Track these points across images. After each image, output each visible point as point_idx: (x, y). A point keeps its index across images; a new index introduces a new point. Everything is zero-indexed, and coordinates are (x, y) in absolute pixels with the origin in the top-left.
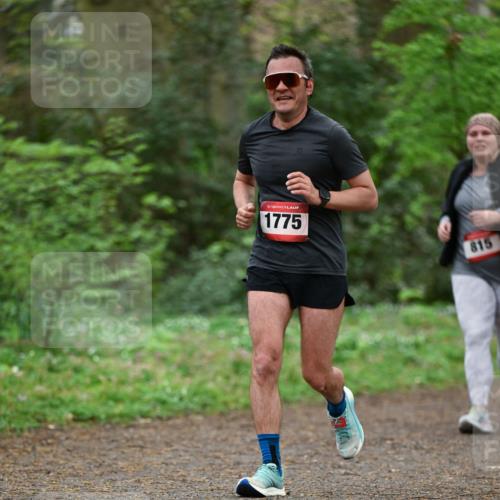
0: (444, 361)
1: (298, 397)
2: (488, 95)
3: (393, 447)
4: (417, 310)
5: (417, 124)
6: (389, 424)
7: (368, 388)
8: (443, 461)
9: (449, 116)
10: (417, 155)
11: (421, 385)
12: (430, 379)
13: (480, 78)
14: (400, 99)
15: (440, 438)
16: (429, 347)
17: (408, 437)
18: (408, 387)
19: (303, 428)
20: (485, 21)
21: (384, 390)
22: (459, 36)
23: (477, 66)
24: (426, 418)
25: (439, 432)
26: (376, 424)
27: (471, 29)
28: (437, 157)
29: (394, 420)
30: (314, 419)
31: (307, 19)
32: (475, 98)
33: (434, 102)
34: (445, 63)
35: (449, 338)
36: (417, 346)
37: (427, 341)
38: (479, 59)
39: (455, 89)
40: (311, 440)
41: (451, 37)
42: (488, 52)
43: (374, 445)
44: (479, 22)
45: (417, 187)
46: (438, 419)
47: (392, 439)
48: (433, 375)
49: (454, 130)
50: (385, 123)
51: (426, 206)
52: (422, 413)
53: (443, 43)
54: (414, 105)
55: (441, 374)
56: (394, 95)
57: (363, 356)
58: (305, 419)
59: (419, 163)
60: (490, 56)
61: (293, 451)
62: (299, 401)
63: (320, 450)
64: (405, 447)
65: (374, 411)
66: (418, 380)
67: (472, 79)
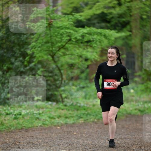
0: (47, 118)
1: (4, 129)
2: (61, 38)
3: (33, 144)
4: (39, 103)
5: (39, 47)
6: (31, 137)
7: (25, 127)
8: (48, 149)
9: (49, 45)
10: (40, 57)
11: (41, 126)
12: (43, 124)
13: (59, 33)
14: (34, 40)
15: (47, 142)
16: (43, 114)
17: (37, 142)
18: (37, 126)
19: (5, 139)
20: (60, 16)
21: (30, 127)
22: (52, 20)
23: (58, 30)
24: (42, 136)
25: (46, 140)
26: (27, 138)
27: (56, 19)
28: (46, 57)
29: (33, 136)
30: (9, 136)
31: (6, 15)
32: (57, 39)
33: (44, 40)
34: (48, 28)
35: (49, 112)
36: (39, 114)
37: (43, 113)
38: (58, 28)
39: (51, 36)
40: (8, 143)
41: (50, 21)
42: (61, 25)
43: (27, 144)
44: (58, 16)
45: (40, 66)
46: (46, 136)
47: (32, 142)
48: (44, 123)
49: (51, 49)
50: (30, 46)
51: (42, 71)
52: (41, 134)
53: (47, 23)
54: (39, 41)
55: (47, 122)
56: (33, 38)
57: (23, 117)
58: (6, 136)
59: (40, 59)
60: (61, 26)
61: (2, 146)
62: (4, 131)
63: (10, 145)
64: (36, 144)
65: (27, 134)
66: (40, 124)
67: (56, 33)
